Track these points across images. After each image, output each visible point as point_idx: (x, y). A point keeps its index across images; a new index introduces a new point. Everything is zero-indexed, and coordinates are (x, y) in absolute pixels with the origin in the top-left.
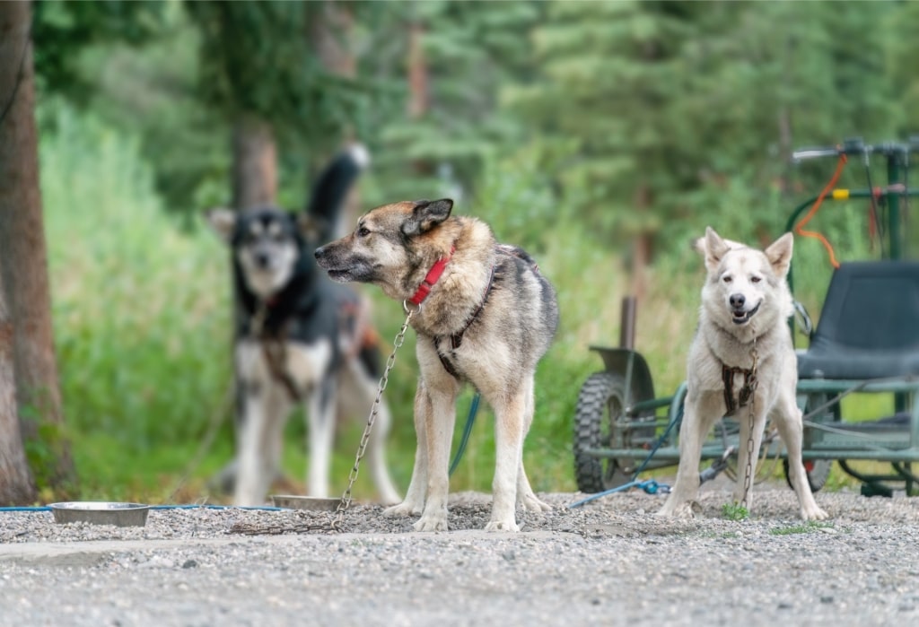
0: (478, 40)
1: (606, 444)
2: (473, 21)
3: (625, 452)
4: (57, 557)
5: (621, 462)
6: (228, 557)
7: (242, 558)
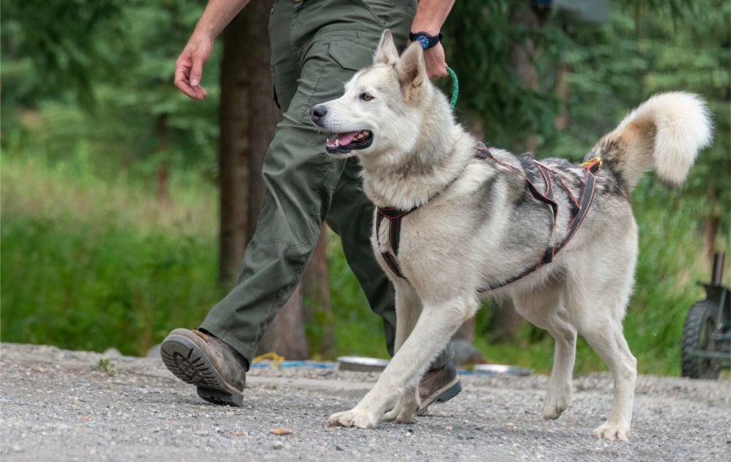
0: (606, 80)
1: (704, 348)
2: (603, 68)
3: (717, 355)
4: (350, 391)
5: (713, 362)
6: (465, 399)
7: (474, 401)
